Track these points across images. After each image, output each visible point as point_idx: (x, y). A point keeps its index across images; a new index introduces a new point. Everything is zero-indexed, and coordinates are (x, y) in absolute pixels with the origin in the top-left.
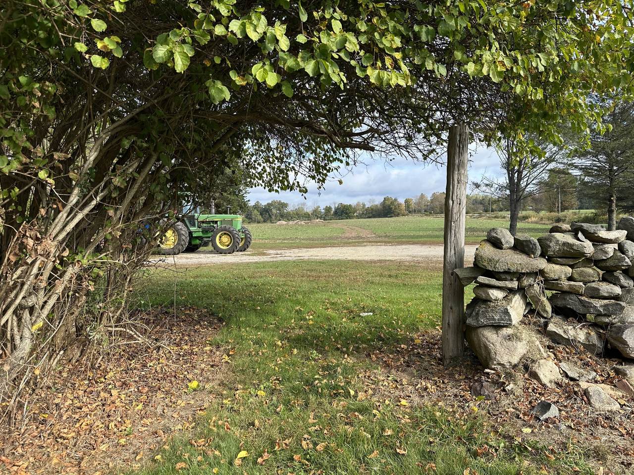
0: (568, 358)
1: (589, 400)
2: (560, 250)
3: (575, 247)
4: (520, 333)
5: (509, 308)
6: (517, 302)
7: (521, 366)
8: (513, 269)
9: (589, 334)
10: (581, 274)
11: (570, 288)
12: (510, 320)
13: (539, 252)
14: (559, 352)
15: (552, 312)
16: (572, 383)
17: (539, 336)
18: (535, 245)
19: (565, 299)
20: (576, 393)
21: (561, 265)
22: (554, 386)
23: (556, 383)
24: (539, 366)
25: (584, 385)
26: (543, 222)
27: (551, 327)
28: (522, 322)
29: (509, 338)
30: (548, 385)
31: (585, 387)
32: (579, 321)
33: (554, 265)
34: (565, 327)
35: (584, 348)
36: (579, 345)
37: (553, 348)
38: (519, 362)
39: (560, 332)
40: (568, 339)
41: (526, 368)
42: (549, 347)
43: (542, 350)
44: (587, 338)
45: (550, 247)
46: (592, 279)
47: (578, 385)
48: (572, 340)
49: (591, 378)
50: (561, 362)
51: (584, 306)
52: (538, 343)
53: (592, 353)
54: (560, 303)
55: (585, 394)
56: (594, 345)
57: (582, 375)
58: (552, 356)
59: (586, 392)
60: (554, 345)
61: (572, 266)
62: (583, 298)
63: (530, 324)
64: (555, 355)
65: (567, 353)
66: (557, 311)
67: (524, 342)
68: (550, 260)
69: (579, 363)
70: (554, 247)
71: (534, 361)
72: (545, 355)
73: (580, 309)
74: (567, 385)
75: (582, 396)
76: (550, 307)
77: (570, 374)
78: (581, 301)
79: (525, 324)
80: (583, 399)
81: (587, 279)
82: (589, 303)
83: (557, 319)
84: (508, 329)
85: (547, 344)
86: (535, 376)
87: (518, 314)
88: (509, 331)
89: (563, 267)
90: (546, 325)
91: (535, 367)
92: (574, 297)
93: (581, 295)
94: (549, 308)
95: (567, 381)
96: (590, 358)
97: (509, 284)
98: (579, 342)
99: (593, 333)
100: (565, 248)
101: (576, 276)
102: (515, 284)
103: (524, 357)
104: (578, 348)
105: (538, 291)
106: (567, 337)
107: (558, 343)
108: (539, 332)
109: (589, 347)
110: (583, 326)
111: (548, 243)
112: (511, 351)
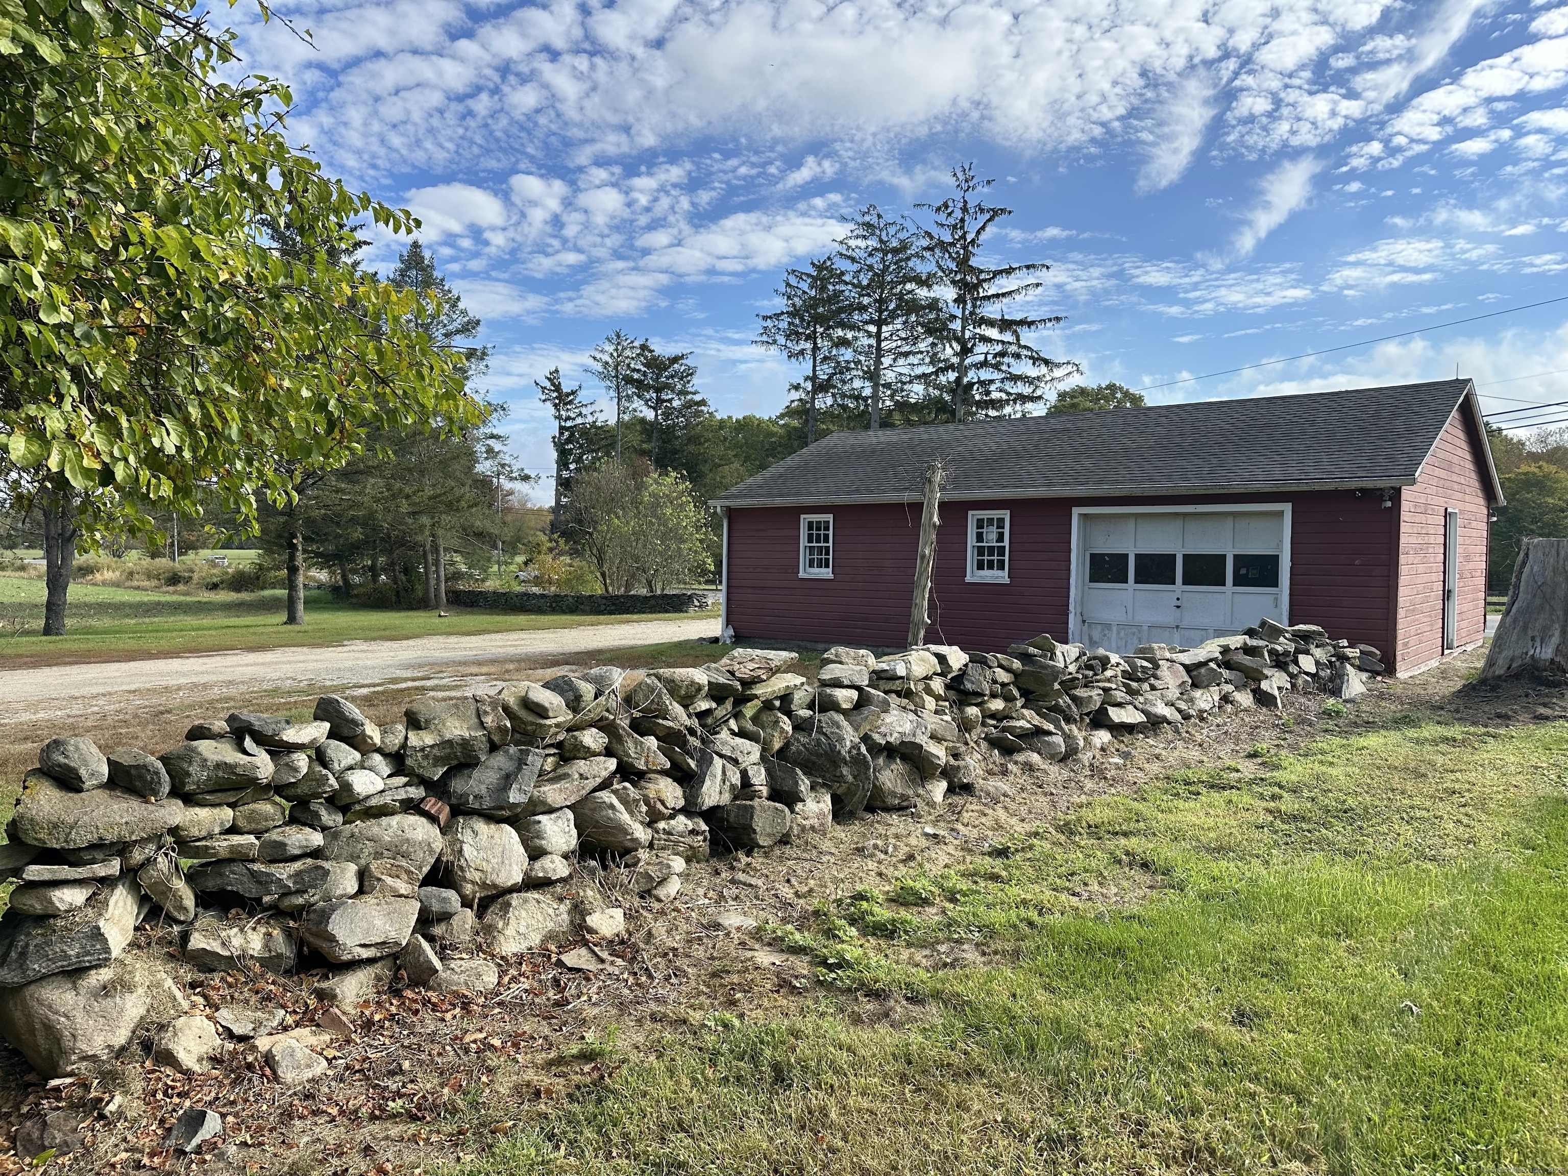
0: (232, 997)
1: (274, 1072)
2: (209, 778)
3: (239, 771)
4: (130, 972)
5: (101, 923)
6: (121, 904)
7: (135, 1048)
8: (110, 837)
9: (270, 935)
10: (252, 817)
11: (231, 852)
12: (107, 950)
13: (166, 789)
14: (213, 988)
15: (197, 906)
16: (241, 1047)
17: (169, 967)
18: (157, 773)
19: (221, 875)
20: (250, 1067)
21: (214, 805)
22: (206, 1066)
23: (210, 1058)
24: (175, 1034)
25: (263, 1043)
26: (135, 583)
27: (197, 941)
28: (134, 944)
29: (106, 990)
30: (197, 1068)
31: (267, 1048)
32: (251, 915)
33: (197, 810)
34: (223, 934)
35: (262, 966)
36: (250, 963)
37: (201, 985)
38: (131, 1039)
39: (214, 946)
40: (231, 958)
41: (147, 1046)
42: (193, 985)
43: (179, 995)
44: (266, 946)
45: (189, 775)
46: (271, 824)
47: (254, 1048)
48: (239, 957)
49: (275, 1024)
50: (217, 1009)
51: (259, 882)
52: (169, 983)
53: (276, 972)
54: (211, 884)
55: (267, 1062)
56: (280, 956)
57: (258, 1025)
58: (200, 1000)
59: (269, 1059)
60: (202, 977)
61: (232, 806)
62: (257, 867)
63: (149, 944)
64: (205, 997)
65: (230, 986)
66: (205, 900)
67: (140, 991)
68: (189, 800)
69: (253, 1000)
70: (197, 774)
71: (163, 1026)
72: (185, 1005)
73: (249, 889)
74: (234, 1054)
75: (261, 1068)
76: (192, 897)
77: (238, 1030)
78: (252, 873)
79: (139, 947)
80: (263, 1075)
81: (263, 825)
82: (268, 874)
83: (207, 919)
84: (102, 971)
85: (189, 978)
86: (168, 1058)
87: (123, 930)
88: (105, 974)
89: (216, 811)
90: (185, 937)
91: (167, 1041)
92: (239, 868)
93: (253, 861)
94: (189, 901)
95: (231, 1046)
96: (274, 983)
97: (100, 870)
98: (252, 957)
99: (276, 932)
100: (221, 774)
101: (241, 823)
102: (114, 867)
103: (142, 1024)
104: (249, 969)
105: (166, 870)
106: (227, 954)
107: (212, 971)
108: (171, 957)
109: (269, 962)
110: (258, 922)
111: (185, 765)
112: (109, 1021)
